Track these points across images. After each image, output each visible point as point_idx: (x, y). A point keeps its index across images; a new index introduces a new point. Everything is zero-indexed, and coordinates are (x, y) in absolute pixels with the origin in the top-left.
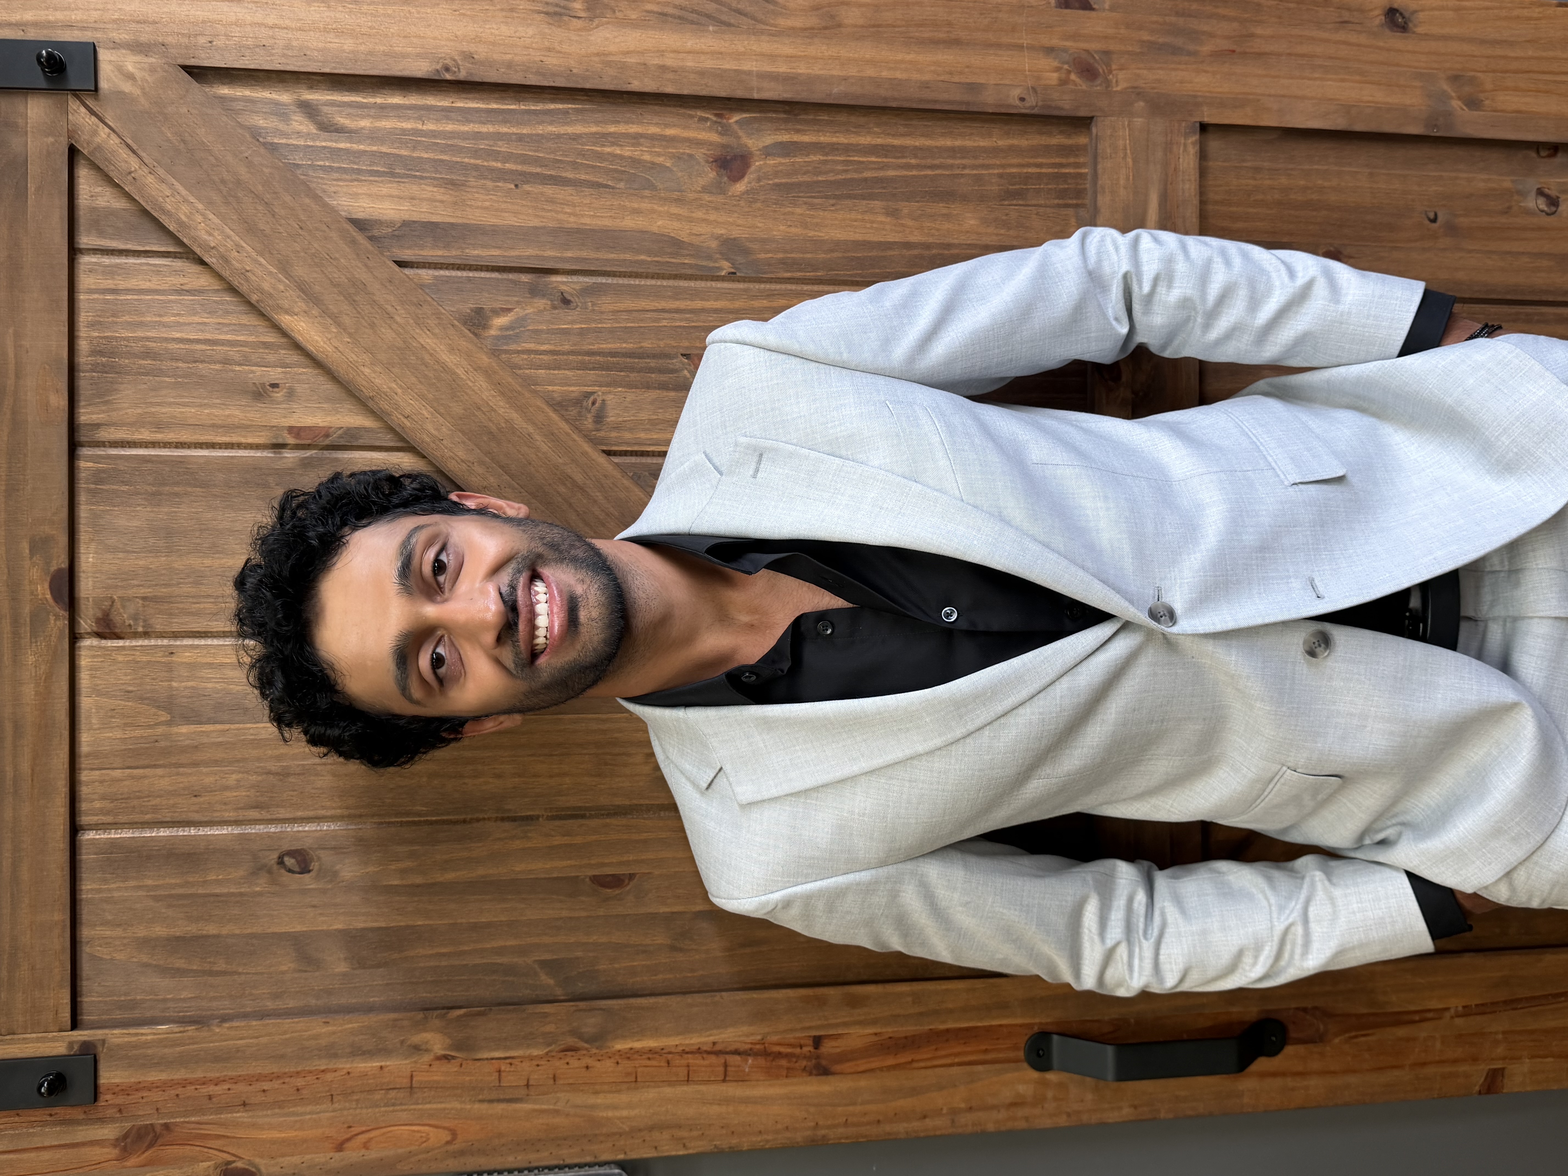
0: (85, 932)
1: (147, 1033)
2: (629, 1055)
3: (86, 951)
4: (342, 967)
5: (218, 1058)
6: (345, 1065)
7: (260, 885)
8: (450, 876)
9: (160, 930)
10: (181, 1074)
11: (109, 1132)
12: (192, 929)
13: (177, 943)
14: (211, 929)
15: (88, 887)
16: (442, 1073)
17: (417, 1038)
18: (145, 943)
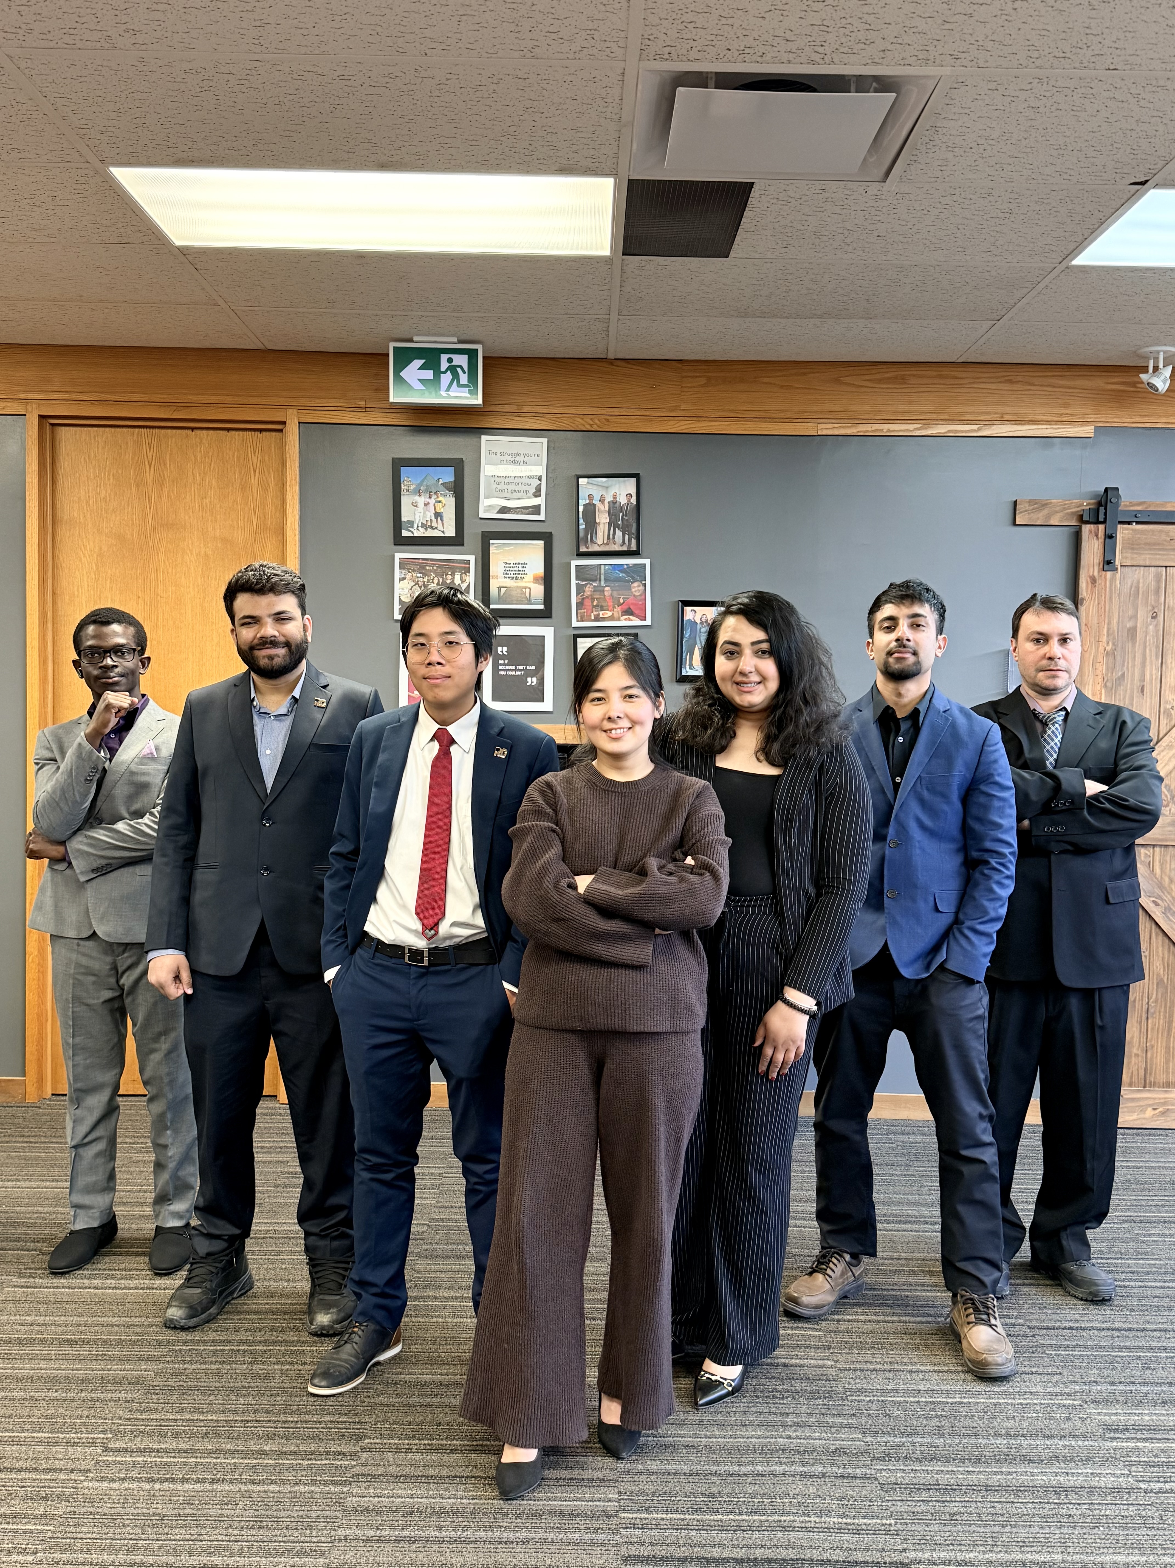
0: (1142, 568)
1: (1118, 582)
2: (1101, 694)
3: (1138, 568)
4: (1128, 626)
5: (1111, 598)
6: (1106, 626)
7: (1150, 608)
8: (1148, 651)
9: (1141, 585)
10: (1108, 589)
11: (1096, 574)
12: (1141, 592)
13: (1138, 588)
14: (1140, 596)
15: (1152, 569)
16: (1101, 649)
17: (1110, 643)
18: (1138, 582)
